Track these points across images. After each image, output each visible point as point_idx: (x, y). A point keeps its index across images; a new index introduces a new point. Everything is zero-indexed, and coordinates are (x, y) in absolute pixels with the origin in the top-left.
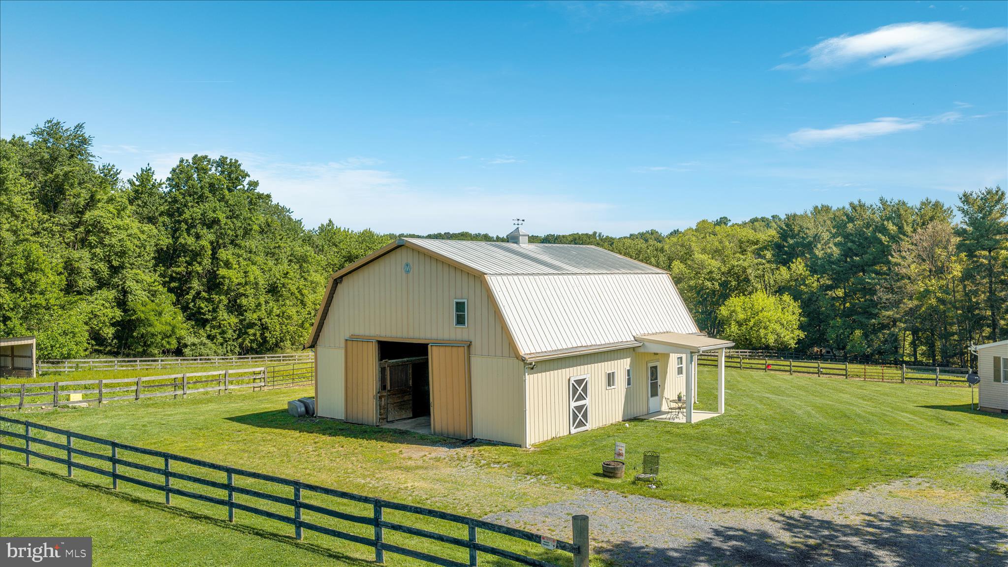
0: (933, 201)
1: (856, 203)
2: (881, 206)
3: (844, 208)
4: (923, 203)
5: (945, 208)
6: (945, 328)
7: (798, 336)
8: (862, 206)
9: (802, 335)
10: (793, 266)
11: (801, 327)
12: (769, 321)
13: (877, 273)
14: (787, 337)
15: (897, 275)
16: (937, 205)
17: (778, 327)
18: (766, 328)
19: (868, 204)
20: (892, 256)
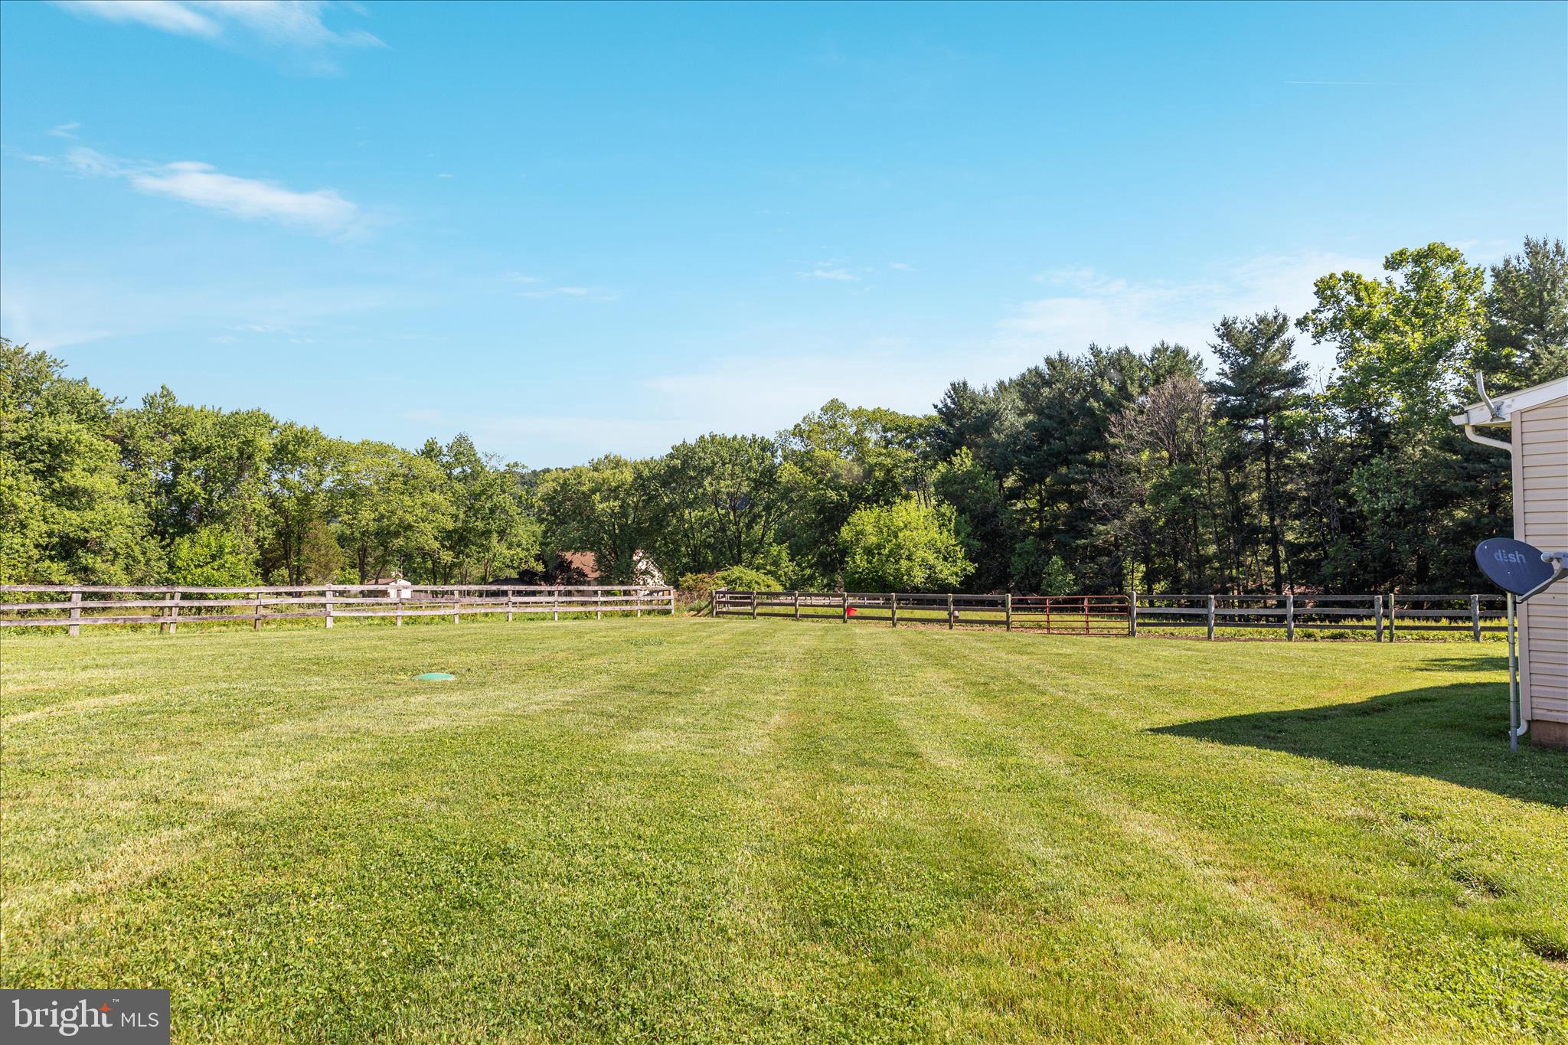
0: (1172, 346)
1: (1054, 356)
2: (1092, 358)
3: (1036, 368)
4: (1156, 351)
5: (1191, 356)
6: (1197, 551)
7: (965, 570)
8: (1064, 362)
9: (971, 568)
10: (956, 460)
11: (970, 557)
12: (915, 546)
13: (1091, 464)
14: (947, 572)
15: (1119, 465)
16: (1178, 352)
17: (931, 558)
18: (909, 558)
19: (1073, 358)
20: (1112, 434)
